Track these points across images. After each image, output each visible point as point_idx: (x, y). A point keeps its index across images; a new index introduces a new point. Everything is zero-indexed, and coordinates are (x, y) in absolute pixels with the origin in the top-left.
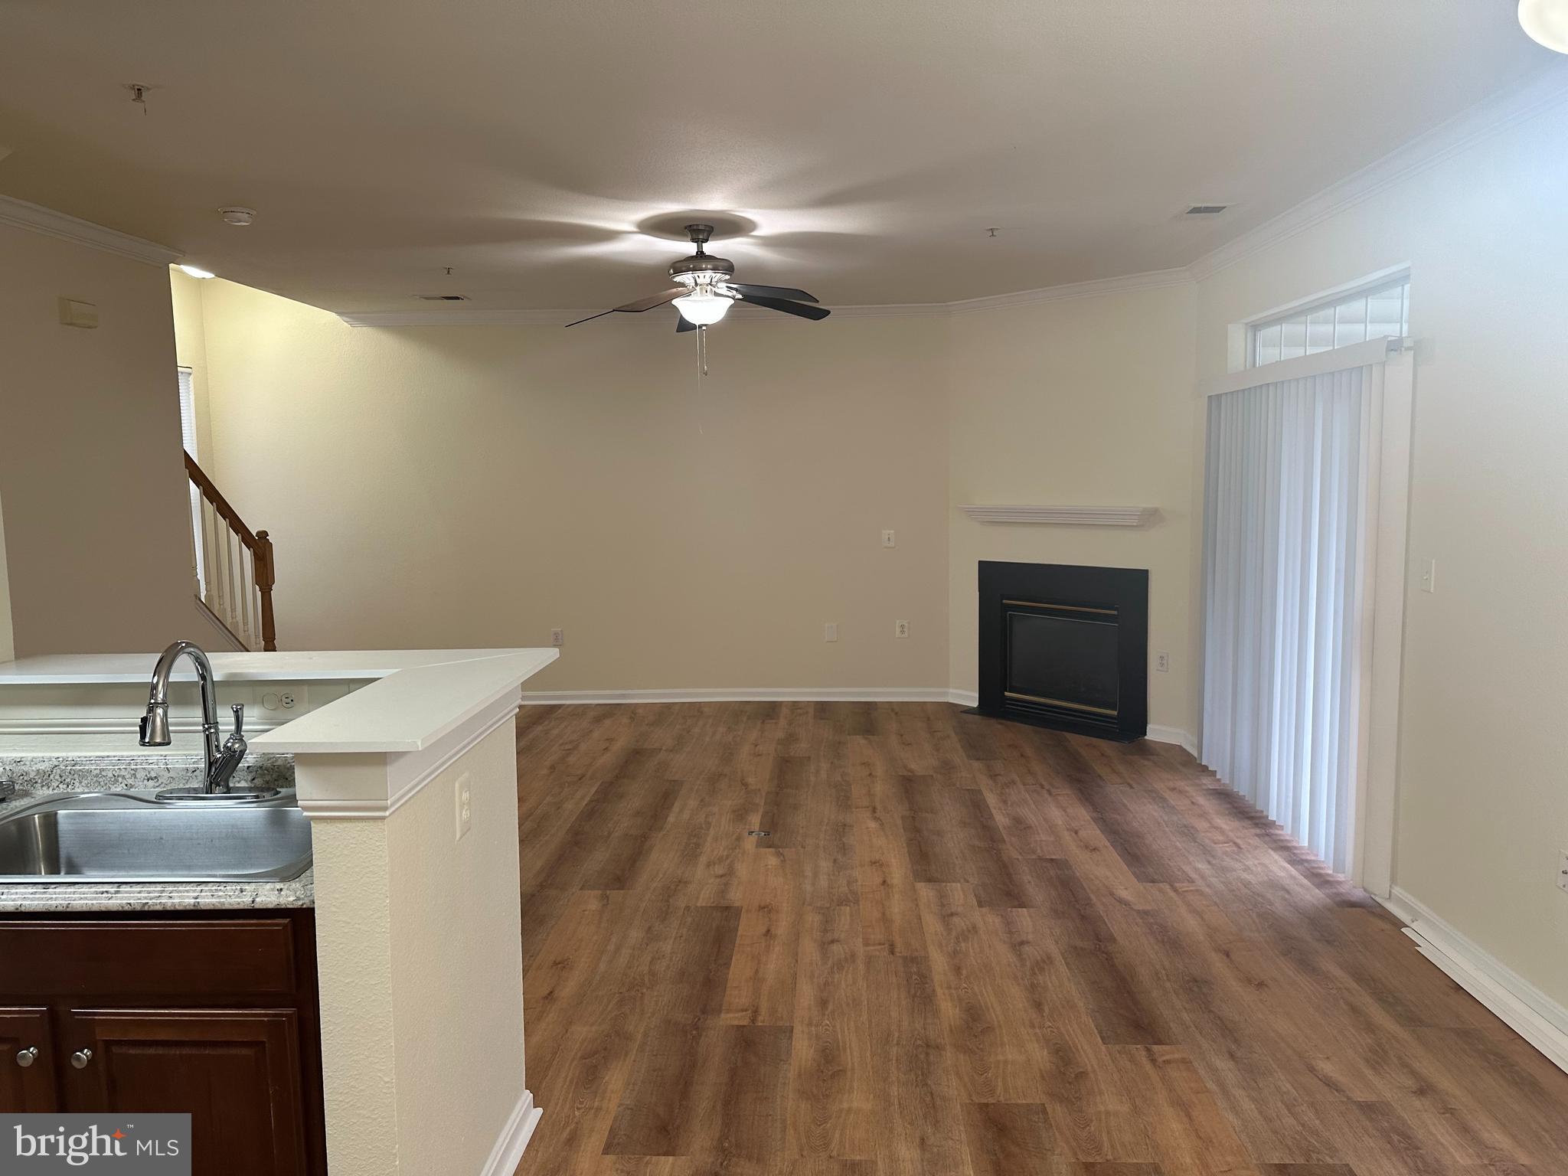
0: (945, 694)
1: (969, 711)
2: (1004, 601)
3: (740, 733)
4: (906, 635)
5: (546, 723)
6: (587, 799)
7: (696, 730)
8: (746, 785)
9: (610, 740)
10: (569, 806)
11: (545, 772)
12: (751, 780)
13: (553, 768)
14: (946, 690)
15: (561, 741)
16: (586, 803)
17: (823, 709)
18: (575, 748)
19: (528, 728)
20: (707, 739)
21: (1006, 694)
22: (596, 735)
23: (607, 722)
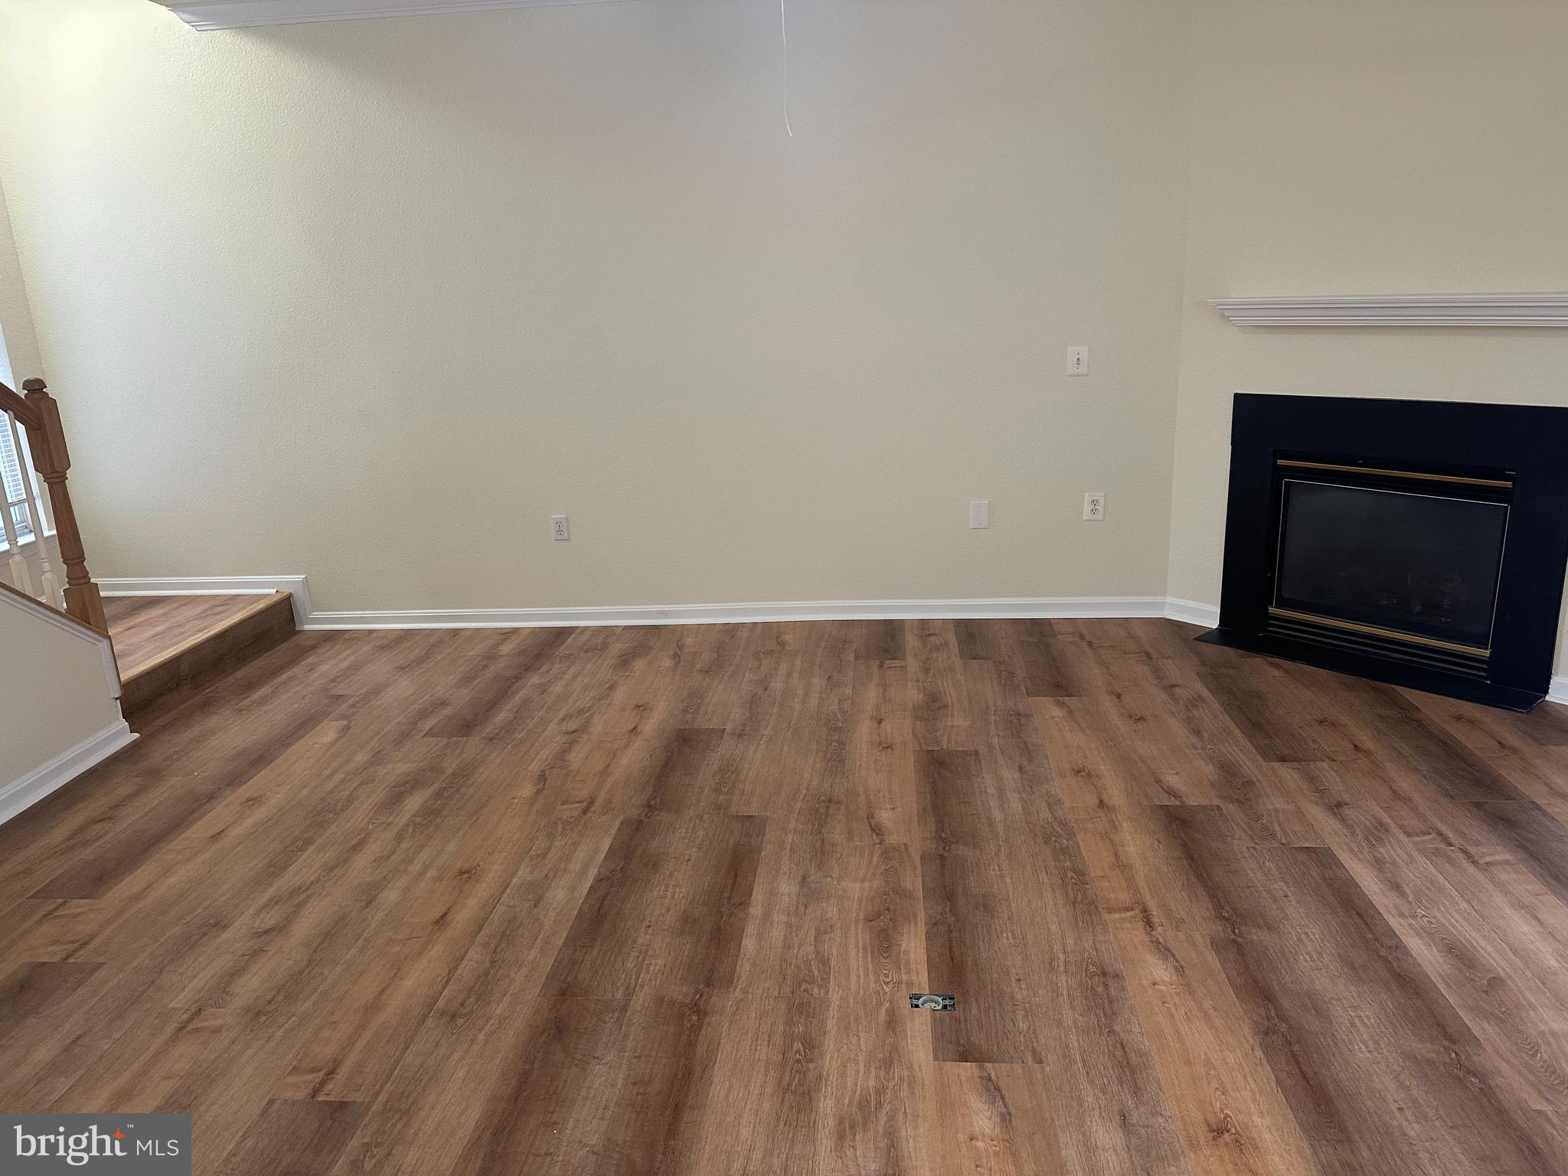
0: (1162, 605)
1: (1206, 636)
2: (1280, 462)
3: (849, 691)
4: (1100, 516)
5: (545, 668)
6: (593, 872)
7: (778, 684)
8: (877, 830)
9: (642, 708)
10: (558, 895)
11: (527, 790)
12: (885, 817)
13: (542, 778)
14: (1159, 599)
15: (562, 713)
16: (588, 885)
17: (970, 632)
18: (583, 729)
19: (517, 678)
20: (797, 707)
21: (1272, 610)
22: (619, 695)
23: (639, 665)
